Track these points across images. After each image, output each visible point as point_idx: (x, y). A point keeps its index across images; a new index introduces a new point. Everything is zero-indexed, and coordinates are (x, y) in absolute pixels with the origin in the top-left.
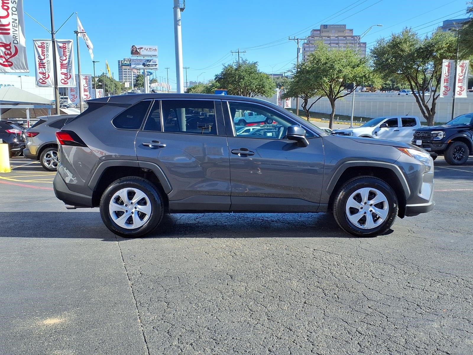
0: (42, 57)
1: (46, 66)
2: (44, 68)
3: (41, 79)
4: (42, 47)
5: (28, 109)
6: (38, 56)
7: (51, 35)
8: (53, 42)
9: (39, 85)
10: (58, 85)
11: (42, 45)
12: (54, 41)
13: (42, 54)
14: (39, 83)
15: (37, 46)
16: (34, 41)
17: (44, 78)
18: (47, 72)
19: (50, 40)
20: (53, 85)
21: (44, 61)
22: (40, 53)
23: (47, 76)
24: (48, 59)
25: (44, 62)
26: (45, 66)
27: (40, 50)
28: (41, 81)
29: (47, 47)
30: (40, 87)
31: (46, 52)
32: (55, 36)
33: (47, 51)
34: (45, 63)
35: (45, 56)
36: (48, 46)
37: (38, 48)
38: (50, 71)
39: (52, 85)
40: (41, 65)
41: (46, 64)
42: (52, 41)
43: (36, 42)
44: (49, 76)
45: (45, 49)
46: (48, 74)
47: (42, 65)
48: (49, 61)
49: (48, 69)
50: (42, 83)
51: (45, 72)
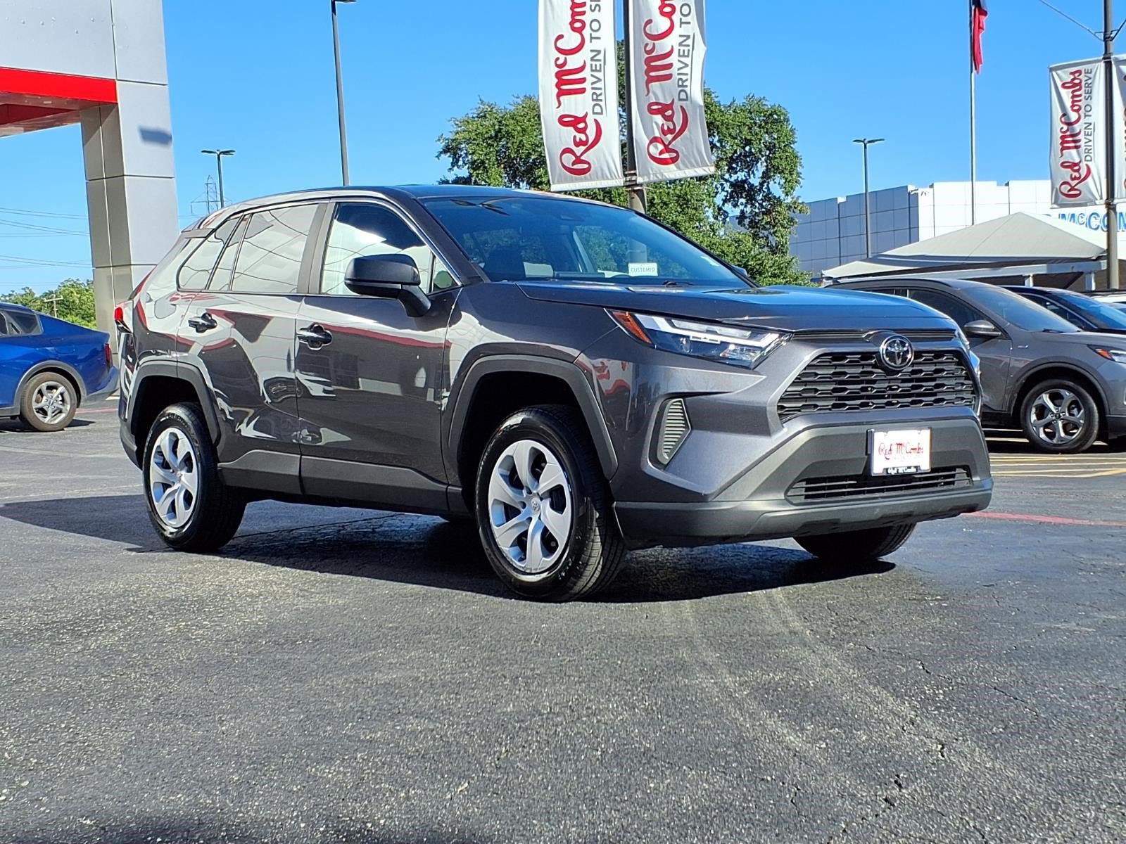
0: (1073, 116)
1: (1082, 144)
2: (1077, 147)
3: (1065, 183)
4: (1073, 85)
5: (1029, 276)
6: (1061, 114)
7: (1103, 43)
8: (1108, 66)
9: (1059, 202)
10: (1116, 196)
11: (1075, 79)
12: (1110, 62)
13: (1073, 106)
14: (1060, 195)
15: (1059, 84)
16: (1051, 70)
17: (1075, 178)
18: (1083, 159)
19: (1098, 61)
20: (1101, 198)
21: (1077, 127)
22: (1068, 103)
23: (1083, 172)
24: (1088, 120)
25: (1077, 131)
26: (1079, 141)
27: (1066, 95)
28: (1065, 189)
29: (1089, 81)
30: (1062, 207)
31: (1083, 100)
32: (1112, 45)
33: (1087, 95)
34: (1079, 133)
35: (1080, 112)
36: (1090, 78)
37: (1063, 92)
38: (1092, 155)
39: (1098, 197)
40: (1068, 142)
41: (1081, 137)
42: (1105, 62)
43: (1059, 72)
44: (1089, 172)
45: (1083, 89)
46: (1087, 165)
47: (1070, 139)
48: (1092, 127)
49: (1088, 152)
50: (1068, 195)
51: (1077, 161)
